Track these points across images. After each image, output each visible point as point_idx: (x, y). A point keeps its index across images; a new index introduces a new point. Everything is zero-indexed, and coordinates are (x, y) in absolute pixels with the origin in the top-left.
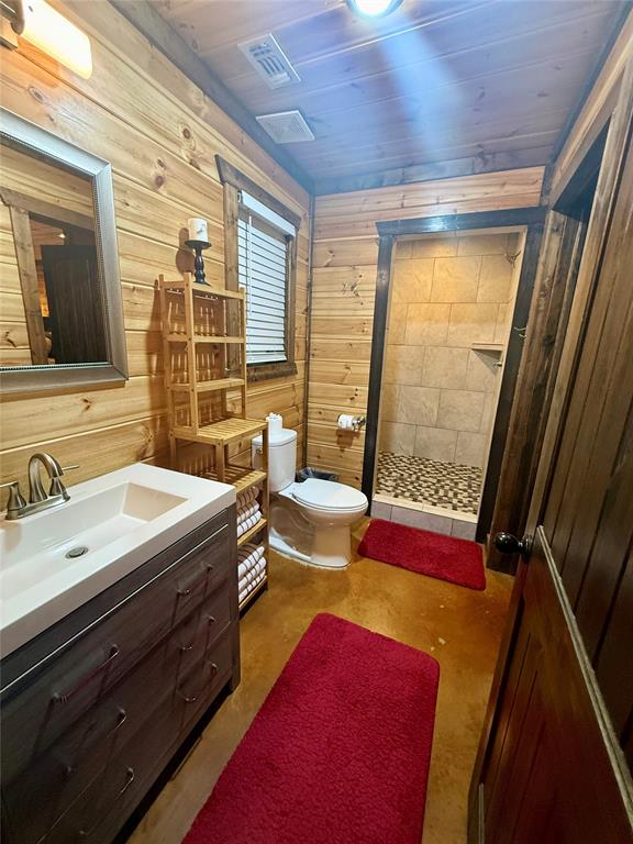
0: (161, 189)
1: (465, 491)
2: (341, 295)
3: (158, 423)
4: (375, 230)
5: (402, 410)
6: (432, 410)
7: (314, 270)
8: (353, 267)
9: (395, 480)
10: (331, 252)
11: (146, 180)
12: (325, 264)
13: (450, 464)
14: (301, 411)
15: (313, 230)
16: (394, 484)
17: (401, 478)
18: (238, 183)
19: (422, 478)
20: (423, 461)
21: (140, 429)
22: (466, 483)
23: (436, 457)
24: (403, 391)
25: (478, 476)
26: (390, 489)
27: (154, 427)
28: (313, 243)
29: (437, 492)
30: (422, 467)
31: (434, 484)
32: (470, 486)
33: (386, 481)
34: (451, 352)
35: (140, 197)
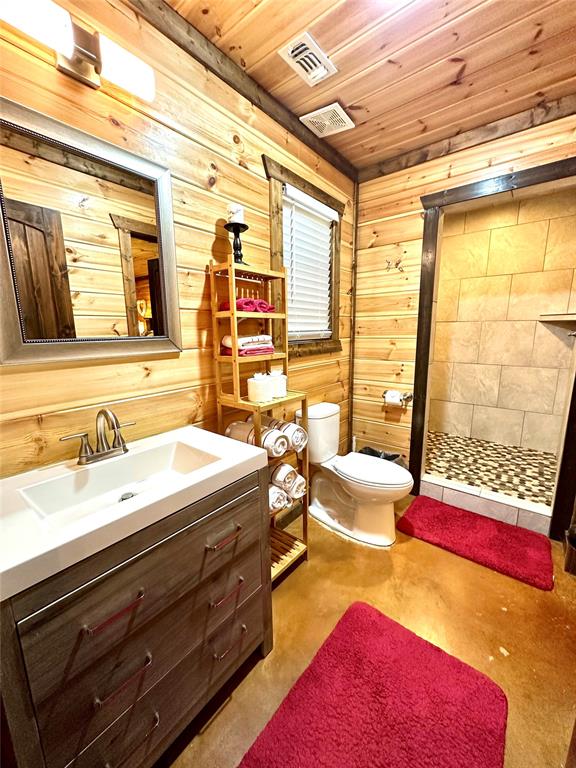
0: (214, 188)
1: (535, 478)
2: (385, 272)
3: (207, 391)
4: (420, 204)
5: (456, 387)
6: (492, 389)
7: (359, 252)
8: (398, 244)
9: (448, 461)
10: (375, 233)
11: (200, 181)
12: (370, 245)
13: (515, 448)
14: (346, 388)
15: (357, 214)
16: (447, 465)
17: (456, 459)
18: (283, 177)
19: (480, 461)
20: (482, 444)
21: (192, 395)
22: (536, 470)
23: (498, 439)
24: (457, 369)
25: (552, 463)
26: (442, 470)
27: (204, 395)
28: (357, 227)
29: (498, 477)
30: (480, 449)
31: (495, 468)
32: (541, 474)
33: (438, 461)
34: (513, 326)
35: (195, 196)
